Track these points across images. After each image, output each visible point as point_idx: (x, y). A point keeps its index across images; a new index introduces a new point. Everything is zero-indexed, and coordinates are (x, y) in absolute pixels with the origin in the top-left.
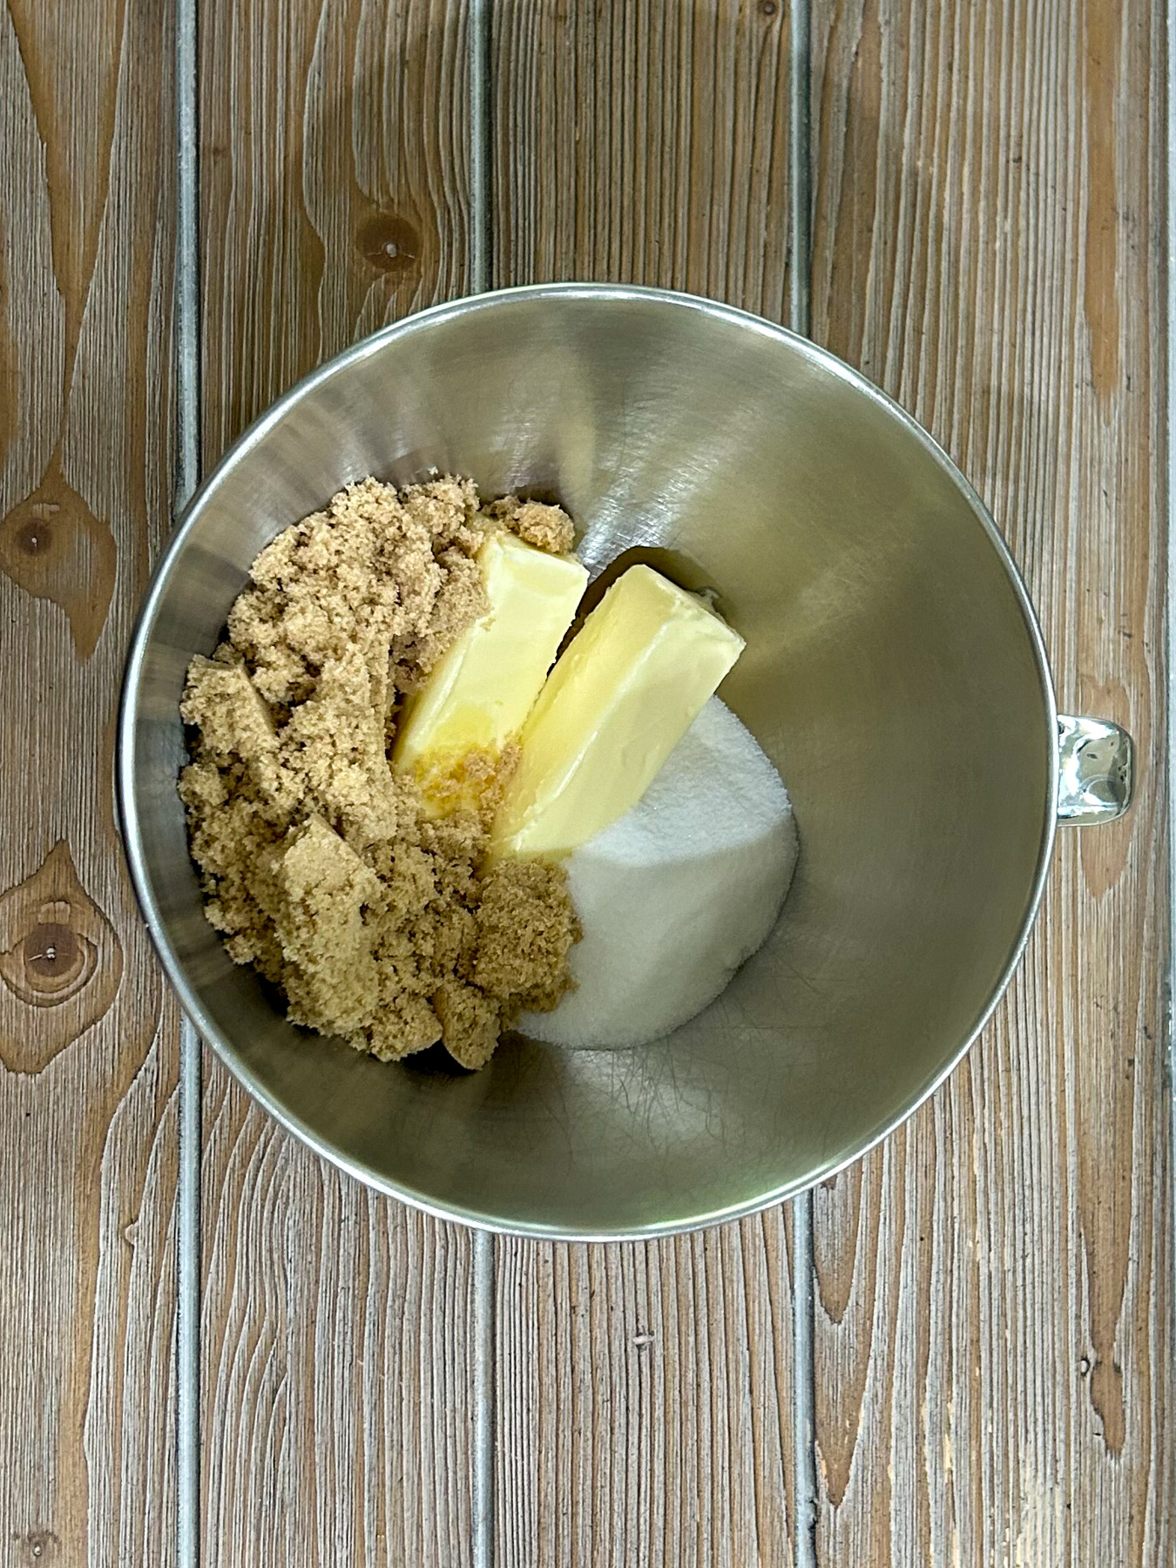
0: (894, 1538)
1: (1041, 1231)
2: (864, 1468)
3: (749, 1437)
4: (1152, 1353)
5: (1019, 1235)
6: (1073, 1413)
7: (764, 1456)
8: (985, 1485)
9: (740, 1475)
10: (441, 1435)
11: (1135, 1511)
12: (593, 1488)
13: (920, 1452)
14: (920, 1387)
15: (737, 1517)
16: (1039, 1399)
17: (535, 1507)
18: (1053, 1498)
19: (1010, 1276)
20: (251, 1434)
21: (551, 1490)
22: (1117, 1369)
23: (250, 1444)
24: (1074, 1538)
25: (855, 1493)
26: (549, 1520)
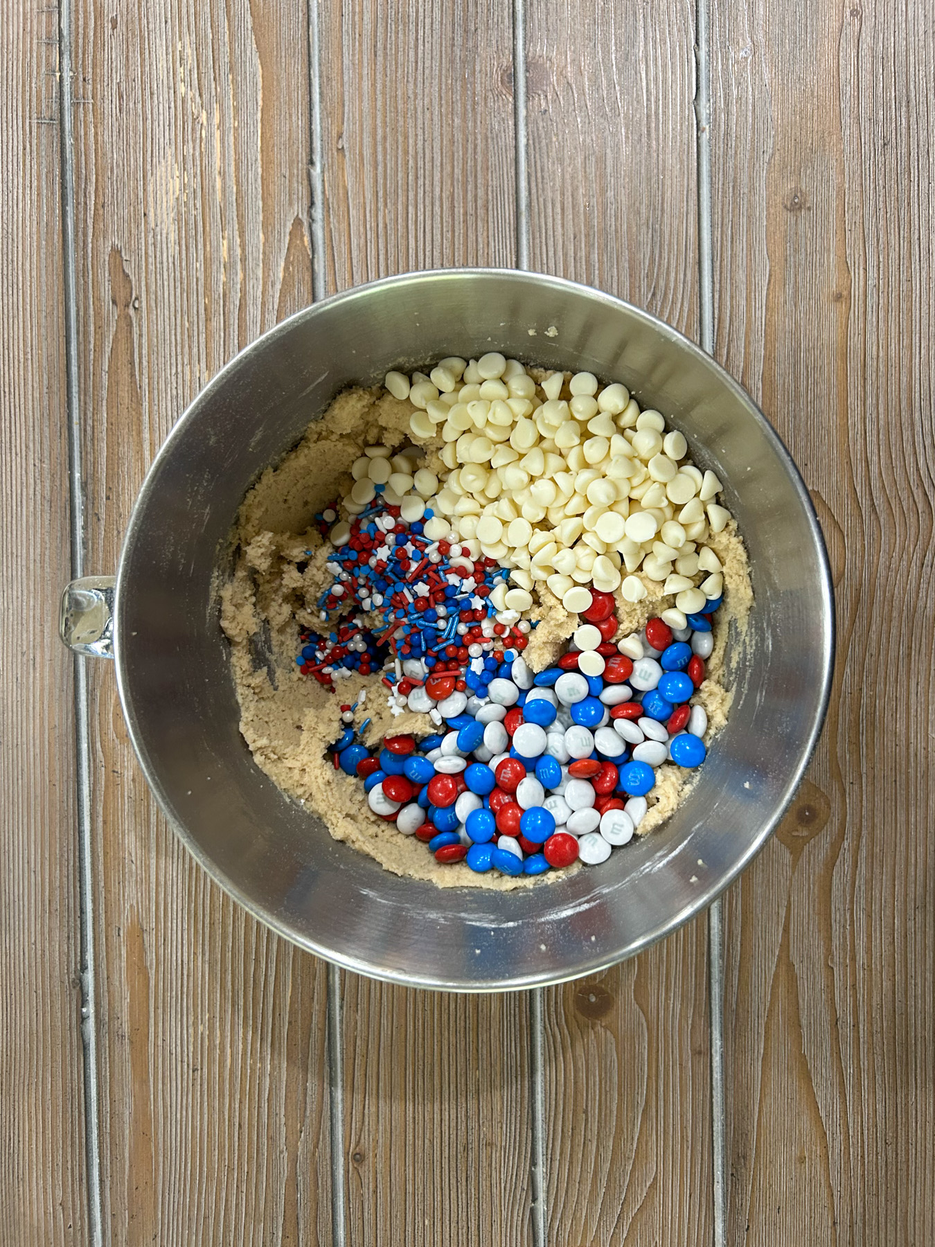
0: (260, 196)
1: (166, 390)
2: (279, 241)
3: (355, 261)
4: (92, 312)
5: (180, 388)
6: (144, 274)
7: (344, 249)
8: (200, 229)
9: (360, 237)
10: (550, 265)
11: (101, 212)
12: (453, 231)
13: (243, 250)
14: (244, 292)
15: (361, 211)
16: (166, 283)
17: (490, 219)
18: (156, 220)
19: (186, 361)
20: (668, 268)
21: (480, 229)
22: (114, 302)
23: (669, 262)
24: (141, 194)
25: (285, 226)
26: (481, 212)
